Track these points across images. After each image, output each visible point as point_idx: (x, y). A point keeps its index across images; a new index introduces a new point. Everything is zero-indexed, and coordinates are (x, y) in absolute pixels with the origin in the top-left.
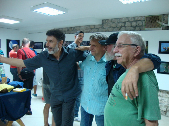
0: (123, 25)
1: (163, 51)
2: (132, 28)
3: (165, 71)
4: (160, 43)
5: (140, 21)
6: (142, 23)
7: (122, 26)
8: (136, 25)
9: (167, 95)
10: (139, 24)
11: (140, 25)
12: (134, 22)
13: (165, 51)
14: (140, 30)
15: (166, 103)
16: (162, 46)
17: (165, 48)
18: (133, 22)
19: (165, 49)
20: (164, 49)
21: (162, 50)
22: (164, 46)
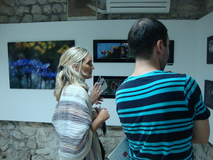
0: (27, 11)
1: (101, 58)
2: (44, 17)
3: (106, 94)
4: (96, 43)
5: (59, 5)
6: (63, 7)
7: (24, 14)
8: (52, 12)
9: (113, 133)
10: (56, 10)
11: (59, 11)
12: (48, 6)
13: (104, 57)
14: (60, 20)
15: (112, 146)
16: (98, 48)
17: (105, 52)
18: (45, 5)
19: (105, 54)
20: (102, 53)
21: (100, 55)
22: (102, 48)
